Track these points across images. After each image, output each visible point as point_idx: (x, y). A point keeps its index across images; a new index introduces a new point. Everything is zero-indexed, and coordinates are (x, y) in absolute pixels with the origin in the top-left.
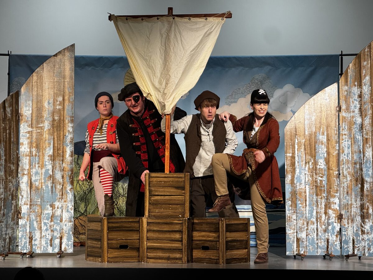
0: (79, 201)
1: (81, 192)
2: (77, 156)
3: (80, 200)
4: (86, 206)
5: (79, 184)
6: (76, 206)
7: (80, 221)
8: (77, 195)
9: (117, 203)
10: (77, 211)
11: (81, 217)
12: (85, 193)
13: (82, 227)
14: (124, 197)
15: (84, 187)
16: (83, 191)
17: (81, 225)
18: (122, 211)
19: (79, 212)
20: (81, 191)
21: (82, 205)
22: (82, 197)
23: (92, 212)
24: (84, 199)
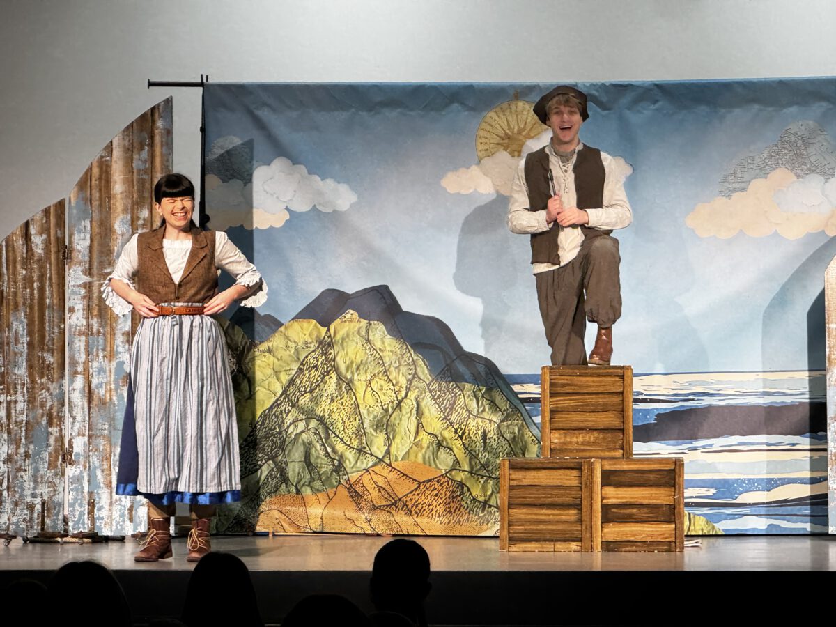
0: (371, 430)
1: (377, 408)
2: (366, 321)
3: (375, 427)
4: (389, 441)
5: (372, 389)
6: (364, 441)
7: (375, 478)
8: (366, 416)
9: (463, 433)
10: (366, 453)
11: (375, 469)
12: (387, 410)
13: (380, 491)
14: (480, 419)
15: (382, 396)
16: (382, 406)
17: (378, 486)
18: (474, 454)
19: (372, 455)
20: (377, 406)
21: (378, 439)
22: (378, 421)
23: (403, 457)
24: (383, 426)
